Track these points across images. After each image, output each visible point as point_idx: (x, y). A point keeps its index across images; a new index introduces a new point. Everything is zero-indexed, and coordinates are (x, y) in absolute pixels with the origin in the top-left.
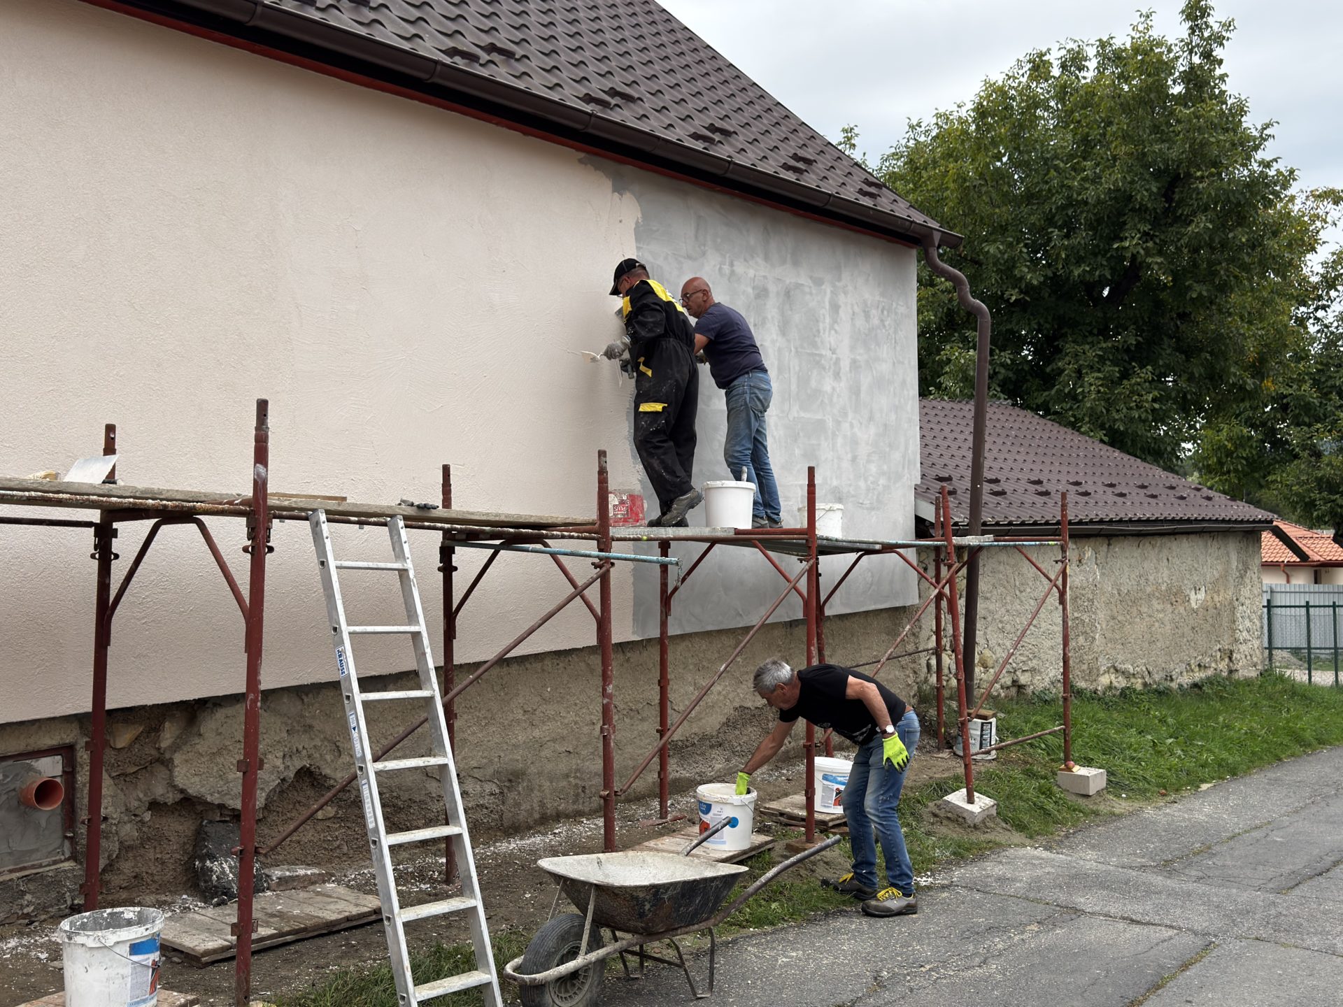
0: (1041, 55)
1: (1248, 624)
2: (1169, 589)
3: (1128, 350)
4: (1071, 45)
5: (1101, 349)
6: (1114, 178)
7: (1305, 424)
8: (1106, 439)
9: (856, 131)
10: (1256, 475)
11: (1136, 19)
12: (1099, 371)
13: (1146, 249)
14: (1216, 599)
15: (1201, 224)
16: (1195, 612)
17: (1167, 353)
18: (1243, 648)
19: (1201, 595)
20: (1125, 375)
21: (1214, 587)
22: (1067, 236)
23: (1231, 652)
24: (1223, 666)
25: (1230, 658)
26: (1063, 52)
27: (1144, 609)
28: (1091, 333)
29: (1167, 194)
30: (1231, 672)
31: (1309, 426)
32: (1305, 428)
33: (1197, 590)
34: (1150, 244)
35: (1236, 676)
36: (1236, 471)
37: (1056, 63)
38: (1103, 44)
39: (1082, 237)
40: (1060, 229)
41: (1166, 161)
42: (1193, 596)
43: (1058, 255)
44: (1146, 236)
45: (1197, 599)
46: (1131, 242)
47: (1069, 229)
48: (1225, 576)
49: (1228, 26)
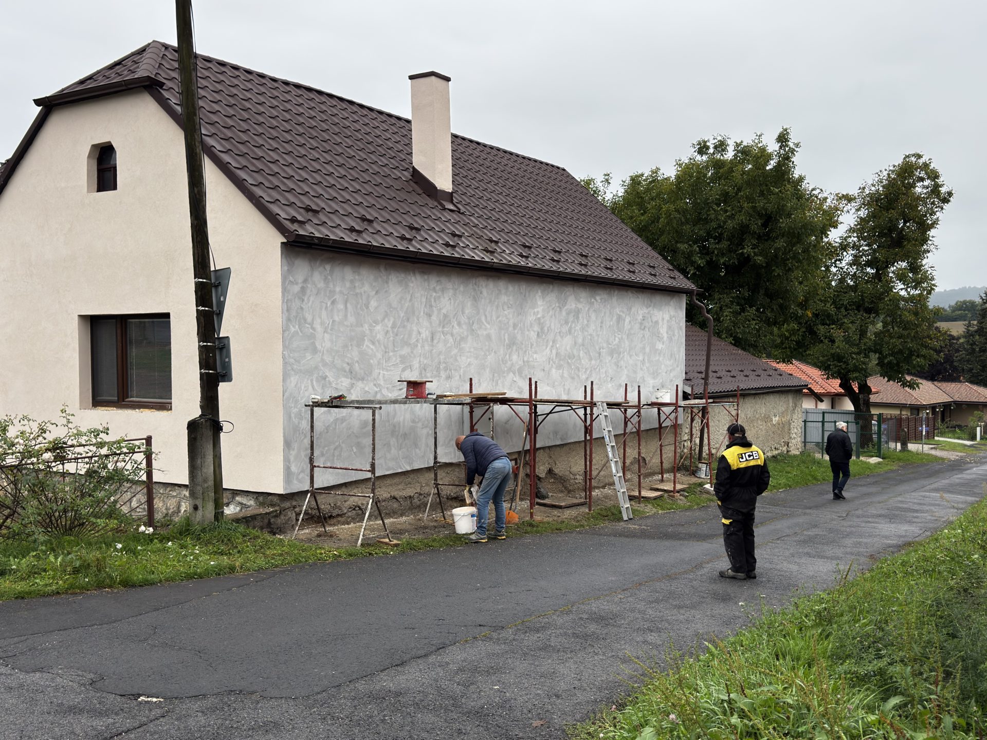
0: (705, 142)
1: (796, 430)
2: (765, 416)
3: (744, 299)
4: (719, 138)
5: (732, 297)
6: (742, 218)
7: (827, 324)
8: (733, 342)
9: (611, 175)
10: (801, 350)
11: (754, 137)
12: (730, 308)
13: (754, 253)
14: (783, 420)
15: (781, 243)
16: (775, 425)
17: (761, 298)
18: (793, 441)
19: (777, 418)
20: (743, 310)
21: (783, 414)
22: (718, 243)
23: (788, 443)
24: (785, 449)
25: (788, 446)
26: (716, 141)
27: (755, 424)
28: (726, 287)
29: (765, 225)
30: (788, 451)
31: (829, 325)
32: (827, 327)
33: (775, 416)
34: (756, 250)
35: (790, 453)
36: (790, 347)
37: (712, 146)
38: (738, 145)
39: (724, 244)
40: (715, 240)
41: (766, 210)
42: (774, 419)
43: (714, 252)
44: (754, 247)
45: (775, 420)
46: (747, 250)
47: (719, 239)
48: (787, 410)
49: (797, 145)
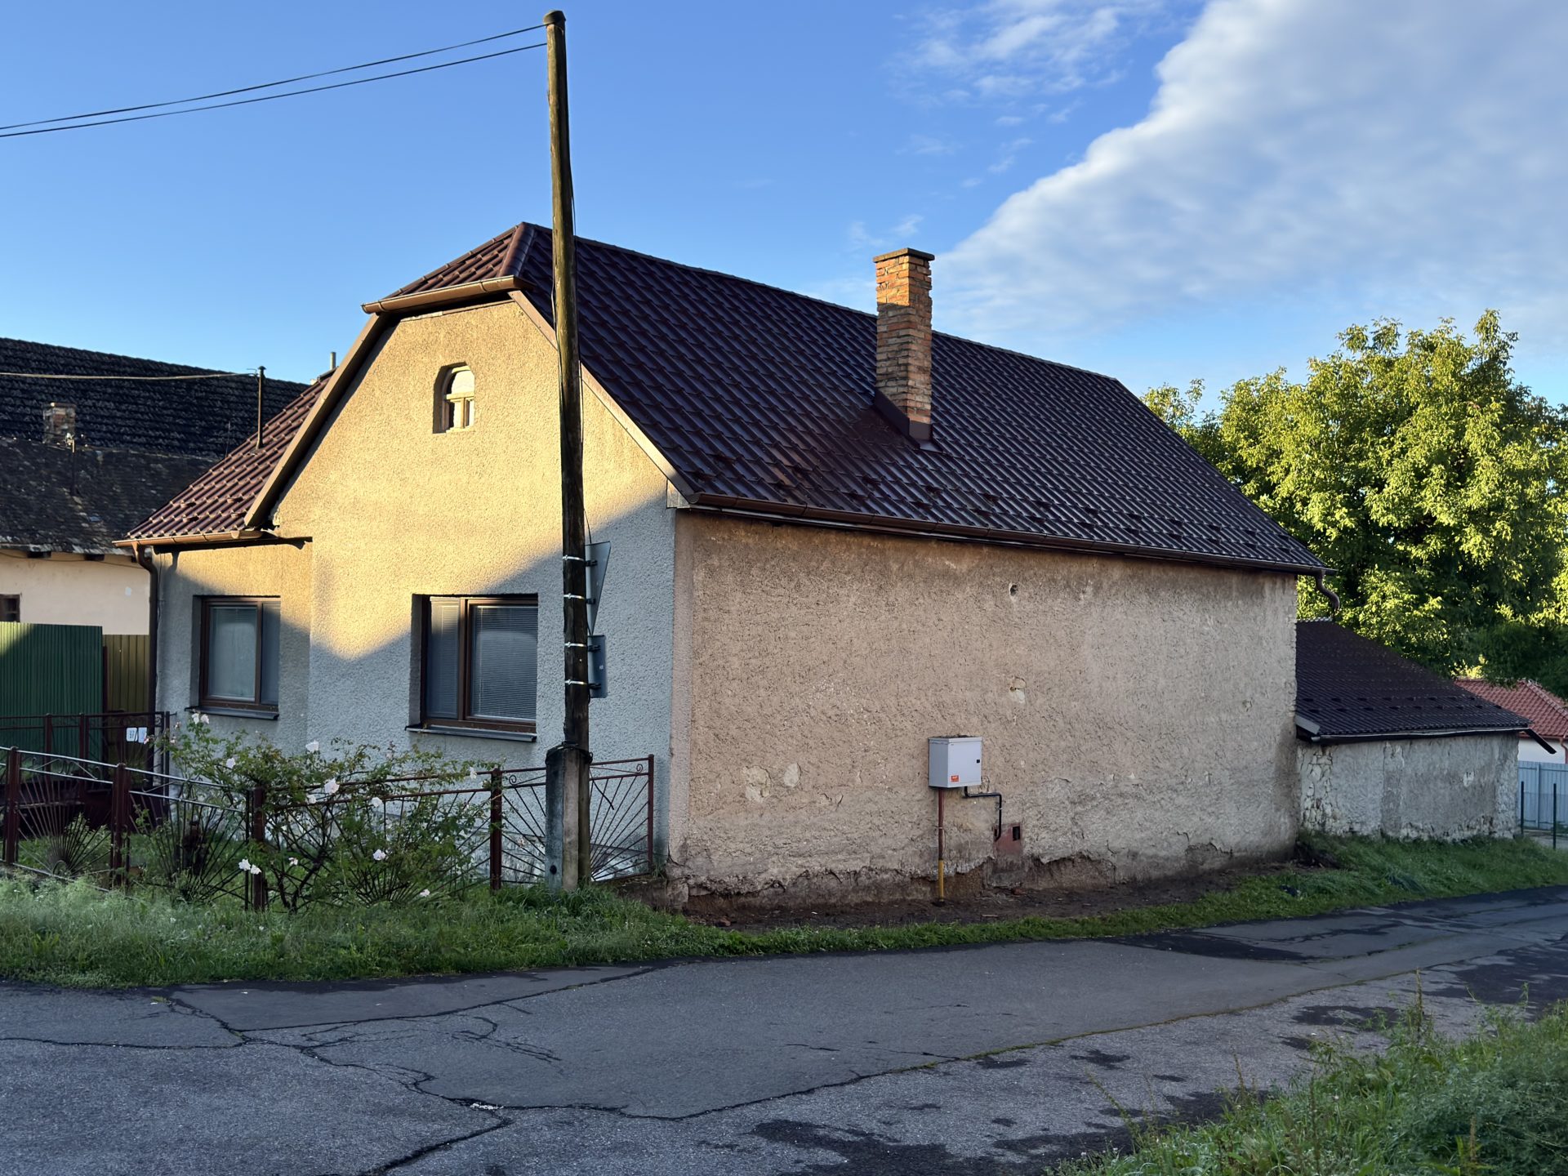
0: (1360, 330)
1: (1506, 799)
2: (1449, 774)
9: (1203, 382)
14: (1482, 781)
16: (1466, 789)
18: (1501, 816)
19: (1471, 778)
21: (1481, 772)
23: (1492, 819)
24: (1485, 828)
25: (1491, 823)
26: (1378, 328)
33: (1468, 774)
35: (1494, 836)
38: (1414, 335)
42: (1465, 779)
45: (1468, 780)
48: (1489, 764)
49: (1513, 336)
